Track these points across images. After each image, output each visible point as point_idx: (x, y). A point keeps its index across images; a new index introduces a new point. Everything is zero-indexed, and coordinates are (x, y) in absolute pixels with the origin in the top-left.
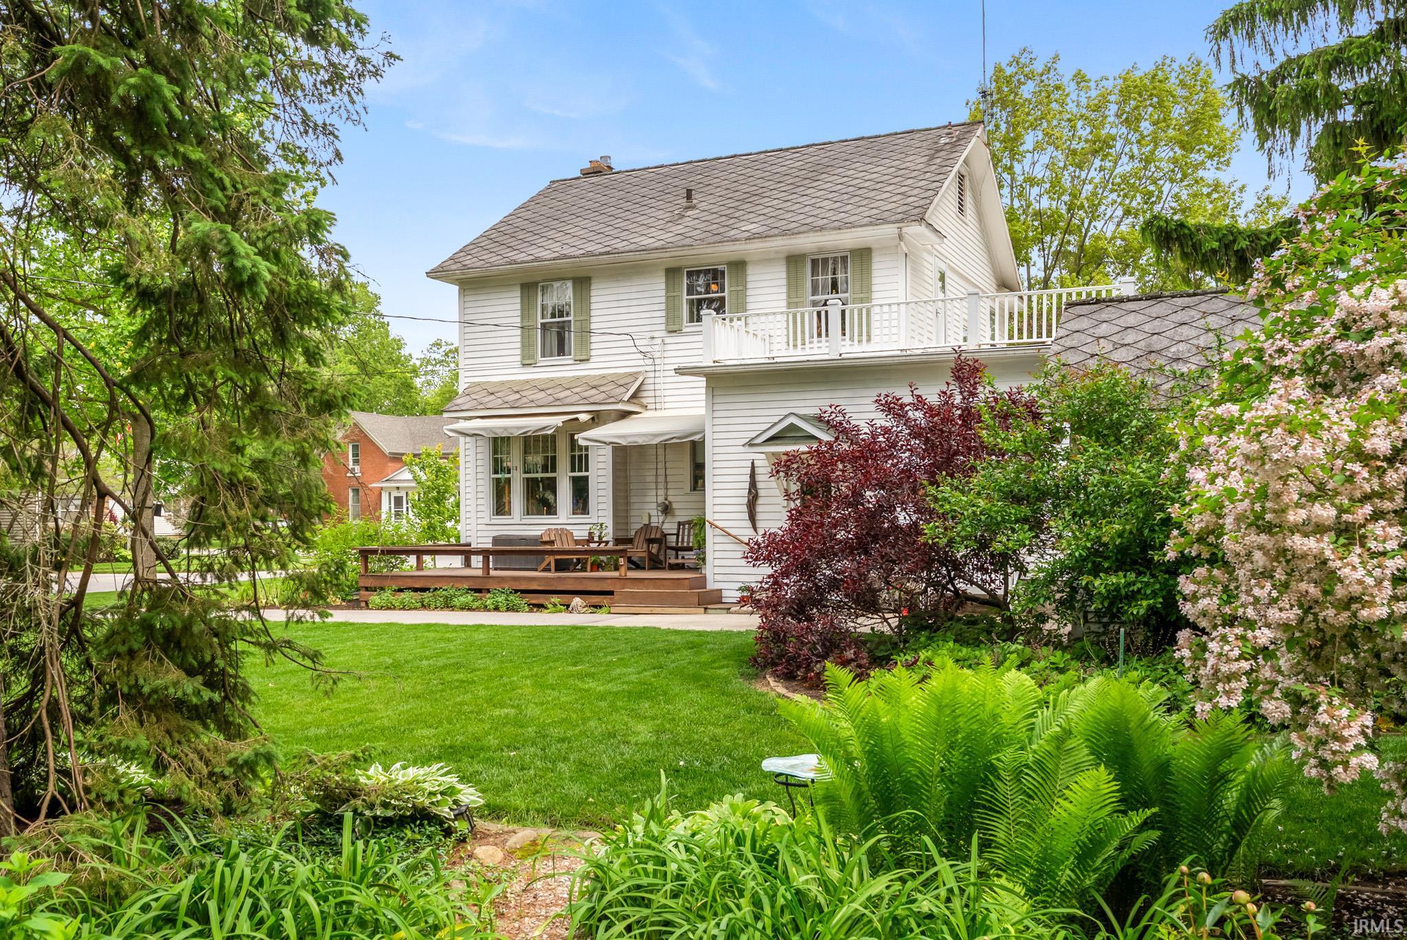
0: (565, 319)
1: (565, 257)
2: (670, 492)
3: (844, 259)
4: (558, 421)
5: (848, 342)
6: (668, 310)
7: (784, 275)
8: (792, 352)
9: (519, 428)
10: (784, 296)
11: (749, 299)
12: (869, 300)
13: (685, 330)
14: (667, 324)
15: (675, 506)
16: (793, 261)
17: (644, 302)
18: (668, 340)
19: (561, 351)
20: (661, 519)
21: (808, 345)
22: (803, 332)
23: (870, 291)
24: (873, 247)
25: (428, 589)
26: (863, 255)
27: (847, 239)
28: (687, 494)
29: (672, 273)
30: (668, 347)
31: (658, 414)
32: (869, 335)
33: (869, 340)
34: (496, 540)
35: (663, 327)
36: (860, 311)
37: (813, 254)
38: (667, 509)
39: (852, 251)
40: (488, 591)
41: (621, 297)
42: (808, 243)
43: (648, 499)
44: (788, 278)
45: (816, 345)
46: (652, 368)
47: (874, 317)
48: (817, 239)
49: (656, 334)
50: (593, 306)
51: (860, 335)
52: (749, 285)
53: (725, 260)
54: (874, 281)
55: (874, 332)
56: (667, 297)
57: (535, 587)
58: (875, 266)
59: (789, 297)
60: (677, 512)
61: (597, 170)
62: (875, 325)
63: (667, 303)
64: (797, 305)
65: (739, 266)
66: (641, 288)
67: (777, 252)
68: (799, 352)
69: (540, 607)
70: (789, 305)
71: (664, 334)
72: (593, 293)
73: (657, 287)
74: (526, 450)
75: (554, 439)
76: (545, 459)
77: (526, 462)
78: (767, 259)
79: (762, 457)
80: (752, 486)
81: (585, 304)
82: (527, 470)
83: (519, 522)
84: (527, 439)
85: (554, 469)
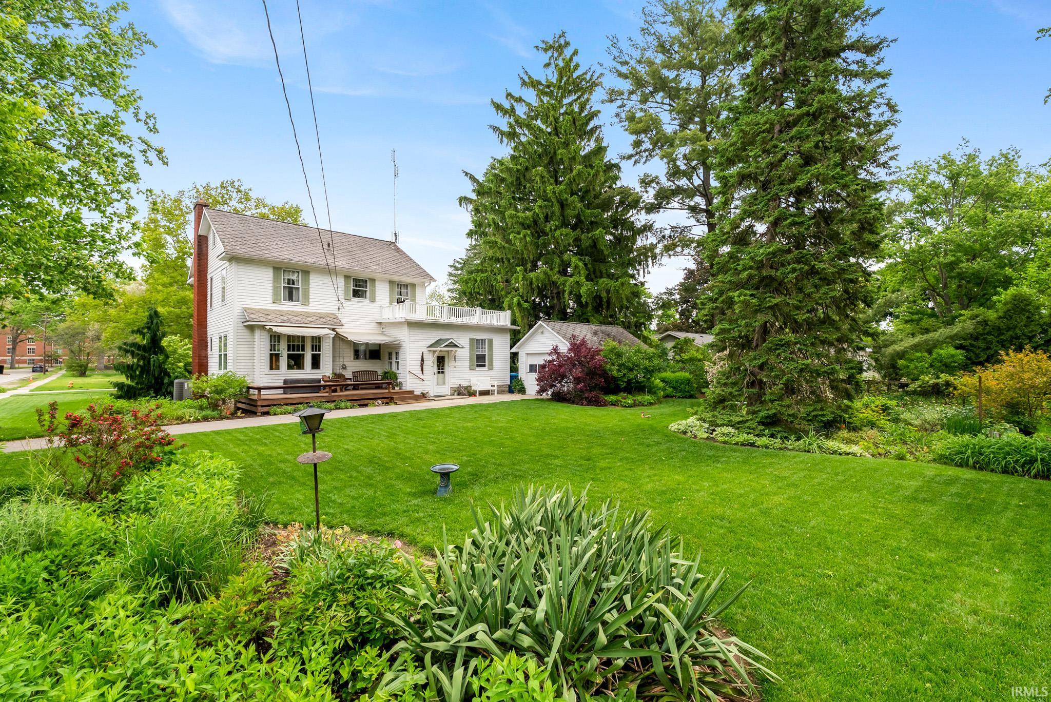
0: (296, 286)
3: (406, 285)
6: (345, 291)
7: (388, 287)
11: (376, 293)
13: (353, 299)
14: (345, 296)
16: (391, 283)
18: (345, 302)
19: (291, 298)
20: (341, 371)
23: (415, 297)
24: (416, 284)
27: (406, 280)
28: (352, 361)
29: (347, 277)
30: (345, 305)
34: (286, 381)
35: (343, 297)
37: (396, 281)
39: (409, 284)
41: (324, 282)
42: (396, 278)
44: (390, 288)
48: (399, 277)
49: (339, 299)
50: (311, 283)
52: (376, 288)
53: (368, 277)
54: (417, 295)
56: (345, 286)
58: (417, 290)
59: (389, 294)
60: (348, 368)
63: (345, 288)
65: (373, 281)
66: (334, 280)
67: (386, 279)
69: (366, 405)
71: (343, 300)
72: (310, 278)
73: (341, 281)
74: (289, 341)
75: (303, 337)
76: (298, 346)
77: (289, 346)
78: (383, 280)
79: (425, 350)
80: (422, 360)
81: (306, 282)
82: (289, 350)
83: (285, 373)
84: (289, 336)
85: (303, 350)
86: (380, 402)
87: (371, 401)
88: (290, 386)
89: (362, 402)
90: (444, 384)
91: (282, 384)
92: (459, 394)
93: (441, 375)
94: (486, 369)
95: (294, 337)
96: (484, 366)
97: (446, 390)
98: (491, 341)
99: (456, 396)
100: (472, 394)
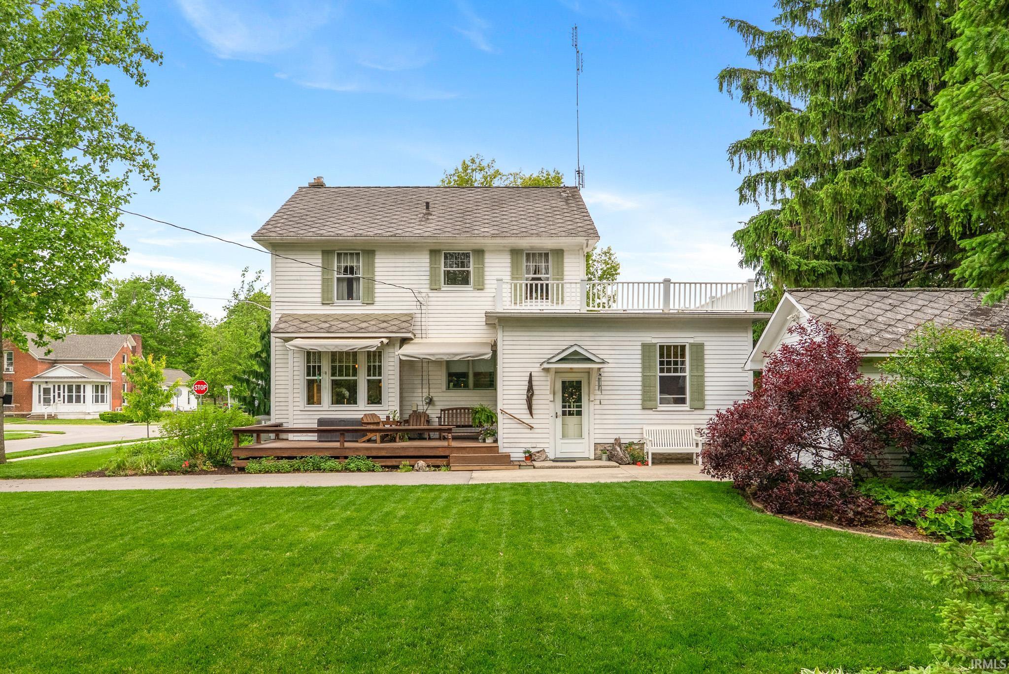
0: (355, 276)
1: (361, 235)
2: (431, 390)
3: (547, 255)
4: (377, 342)
5: (550, 303)
6: (431, 275)
7: (509, 261)
8: (513, 307)
9: (347, 346)
10: (509, 273)
11: (486, 273)
12: (562, 279)
13: (443, 289)
14: (431, 284)
15: (435, 399)
16: (515, 253)
17: (414, 269)
18: (430, 295)
20: (425, 407)
21: (524, 304)
22: (521, 295)
23: (563, 274)
24: (565, 249)
25: (296, 457)
26: (559, 253)
27: (547, 243)
28: (443, 392)
29: (434, 253)
30: (430, 299)
31: (424, 340)
32: (563, 300)
33: (562, 303)
34: (321, 422)
35: (428, 286)
36: (558, 285)
37: (527, 250)
38: (430, 402)
39: (551, 250)
40: (346, 458)
41: (397, 265)
42: (525, 243)
43: (415, 395)
44: (512, 263)
45: (529, 304)
46: (420, 311)
47: (566, 290)
48: (530, 241)
49: (422, 290)
50: (376, 269)
51: (558, 299)
52: (486, 265)
53: (471, 248)
54: (565, 269)
55: (566, 299)
56: (431, 268)
57: (383, 454)
58: (565, 260)
59: (512, 274)
60: (437, 403)
61: (318, 185)
62: (565, 294)
63: (431, 271)
64: (517, 279)
65: (480, 253)
66: (412, 260)
67: (504, 247)
68: (518, 307)
69: (395, 468)
70: (513, 279)
71: (428, 290)
72: (376, 261)
73: (424, 261)
74: (333, 361)
75: (355, 354)
76: (347, 368)
77: (333, 368)
78: (498, 250)
79: (536, 370)
80: (530, 388)
81: (371, 267)
82: (333, 374)
83: (328, 409)
84: (333, 354)
85: (355, 373)
86: (421, 463)
87: (406, 462)
88: (326, 429)
89: (389, 462)
90: (581, 436)
91: (315, 426)
92: (609, 459)
93: (574, 419)
94: (686, 407)
95: (341, 353)
96: (682, 401)
97: (583, 448)
98: (699, 349)
99: (604, 463)
100: (637, 460)
